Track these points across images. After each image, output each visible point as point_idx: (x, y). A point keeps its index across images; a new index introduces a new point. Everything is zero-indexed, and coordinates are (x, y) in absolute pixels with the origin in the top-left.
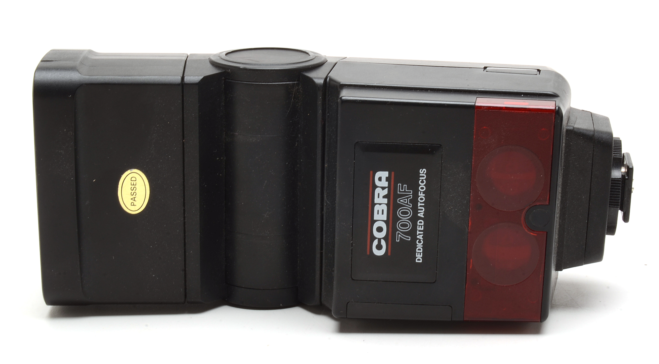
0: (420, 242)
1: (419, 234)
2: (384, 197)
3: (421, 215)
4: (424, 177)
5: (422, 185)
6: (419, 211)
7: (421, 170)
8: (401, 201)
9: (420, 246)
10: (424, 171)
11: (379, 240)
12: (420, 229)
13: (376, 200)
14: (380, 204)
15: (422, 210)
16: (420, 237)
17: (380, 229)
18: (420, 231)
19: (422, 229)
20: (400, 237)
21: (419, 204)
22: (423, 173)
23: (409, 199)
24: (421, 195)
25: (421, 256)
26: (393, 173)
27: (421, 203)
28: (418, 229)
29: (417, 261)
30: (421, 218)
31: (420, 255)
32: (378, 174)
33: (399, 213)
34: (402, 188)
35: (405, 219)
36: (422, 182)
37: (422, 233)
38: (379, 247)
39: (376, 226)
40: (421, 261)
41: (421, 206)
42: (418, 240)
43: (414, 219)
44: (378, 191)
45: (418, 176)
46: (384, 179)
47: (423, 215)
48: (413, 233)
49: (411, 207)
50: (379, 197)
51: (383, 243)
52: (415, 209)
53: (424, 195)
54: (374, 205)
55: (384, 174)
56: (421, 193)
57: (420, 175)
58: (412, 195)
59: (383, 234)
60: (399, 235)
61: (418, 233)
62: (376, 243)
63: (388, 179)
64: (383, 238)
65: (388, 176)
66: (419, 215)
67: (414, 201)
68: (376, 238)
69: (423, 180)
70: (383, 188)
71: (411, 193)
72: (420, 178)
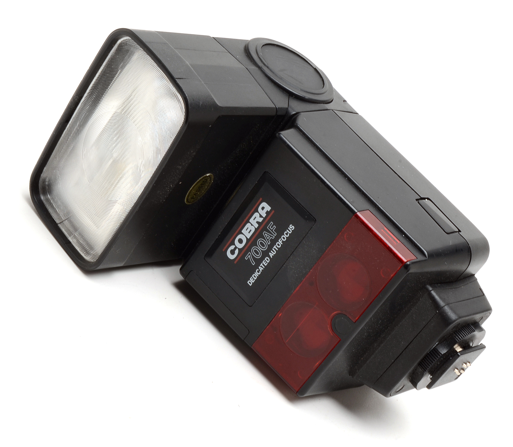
0: (258, 272)
1: (261, 267)
2: (257, 222)
3: (271, 255)
4: (290, 231)
5: (285, 236)
6: (272, 251)
7: (291, 225)
8: (266, 234)
9: (257, 274)
10: (293, 228)
11: (236, 248)
12: (264, 264)
13: (251, 220)
14: (252, 225)
15: (274, 252)
16: (261, 269)
17: (240, 241)
18: (263, 264)
19: (266, 265)
20: (249, 257)
21: (275, 247)
22: (291, 229)
23: (271, 238)
24: (280, 242)
25: (253, 282)
26: (273, 212)
27: (276, 247)
28: (263, 262)
29: (248, 282)
30: (269, 257)
31: (253, 280)
32: (264, 204)
33: (259, 241)
34: (272, 226)
35: (260, 249)
36: (287, 234)
37: (264, 267)
38: (233, 252)
39: (240, 236)
40: (250, 285)
41: (275, 249)
42: (258, 270)
43: (266, 254)
44: (256, 215)
45: (287, 228)
46: (265, 210)
47: (273, 256)
48: (259, 262)
49: (269, 244)
50: (254, 219)
51: (237, 251)
52: (270, 248)
53: (282, 244)
54: (248, 221)
55: (268, 208)
56: (280, 241)
57: (289, 228)
58: (274, 237)
59: (240, 246)
60: (249, 256)
61: (261, 265)
62: (232, 247)
63: (267, 213)
64: (238, 249)
65: (269, 211)
66: (270, 254)
67: (274, 242)
68: (235, 245)
69: (288, 233)
70: (261, 216)
71: (275, 235)
72: (287, 230)
